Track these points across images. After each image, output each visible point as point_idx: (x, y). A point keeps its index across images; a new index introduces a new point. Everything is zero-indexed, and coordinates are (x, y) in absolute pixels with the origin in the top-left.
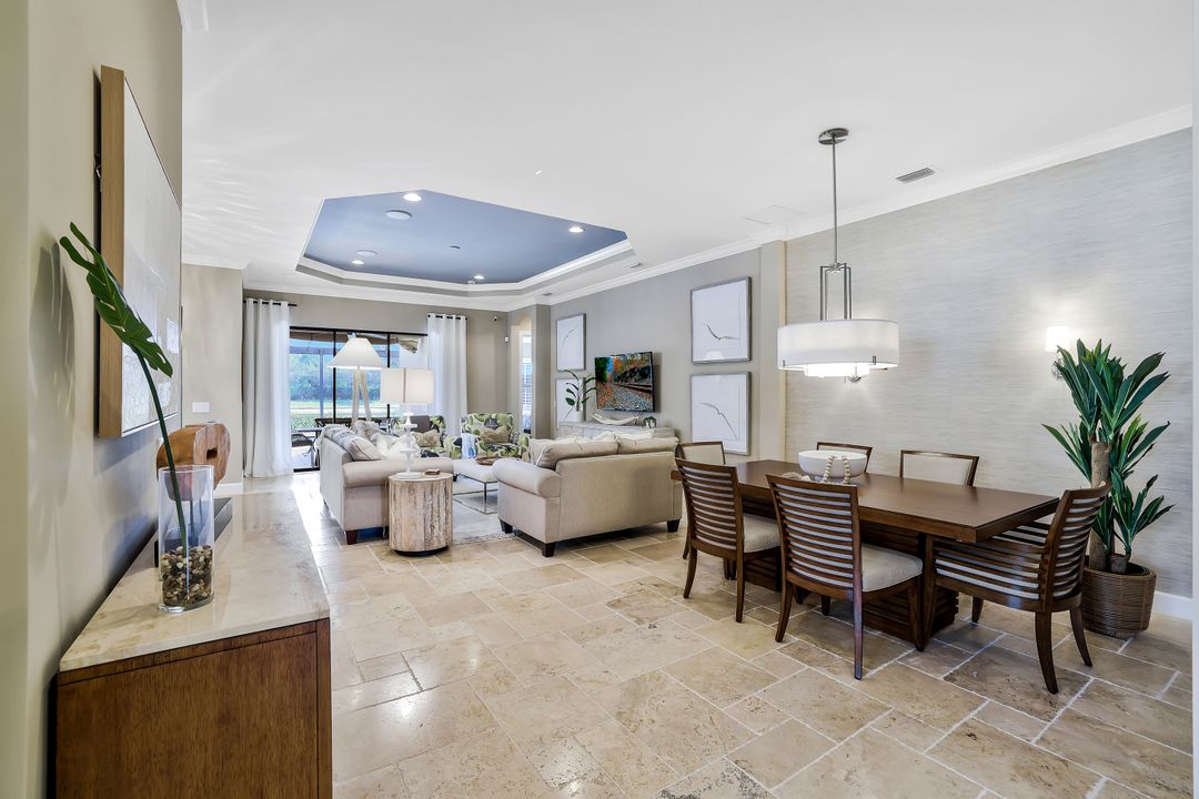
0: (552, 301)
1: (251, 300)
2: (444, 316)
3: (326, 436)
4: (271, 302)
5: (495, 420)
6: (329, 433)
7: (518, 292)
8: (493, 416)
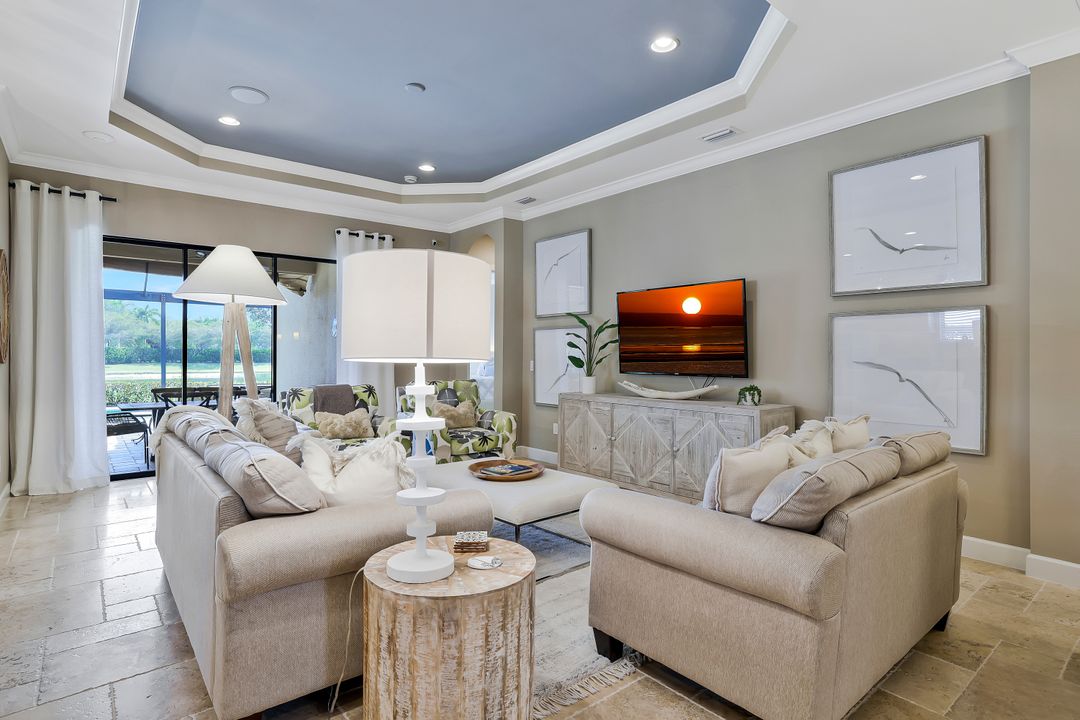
0: (527, 214)
1: (24, 185)
2: (362, 233)
3: (169, 431)
4: (67, 190)
5: (453, 392)
6: (178, 423)
7: (480, 198)
8: (451, 385)
